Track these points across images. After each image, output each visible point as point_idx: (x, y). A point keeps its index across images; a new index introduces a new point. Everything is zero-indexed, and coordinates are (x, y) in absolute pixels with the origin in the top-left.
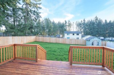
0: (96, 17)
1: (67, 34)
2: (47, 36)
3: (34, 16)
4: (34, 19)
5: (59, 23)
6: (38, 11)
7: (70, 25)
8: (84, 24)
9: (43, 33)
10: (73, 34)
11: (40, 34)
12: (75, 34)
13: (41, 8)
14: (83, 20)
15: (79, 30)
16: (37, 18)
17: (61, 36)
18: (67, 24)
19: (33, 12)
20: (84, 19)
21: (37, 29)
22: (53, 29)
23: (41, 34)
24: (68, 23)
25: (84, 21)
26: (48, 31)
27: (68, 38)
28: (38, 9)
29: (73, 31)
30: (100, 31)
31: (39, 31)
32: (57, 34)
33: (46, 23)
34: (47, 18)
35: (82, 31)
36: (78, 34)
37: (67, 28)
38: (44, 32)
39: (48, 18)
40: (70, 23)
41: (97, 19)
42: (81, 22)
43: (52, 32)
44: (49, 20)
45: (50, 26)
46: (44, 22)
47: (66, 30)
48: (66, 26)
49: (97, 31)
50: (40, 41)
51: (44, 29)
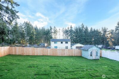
0: (82, 24)
1: (54, 42)
2: (28, 45)
3: (7, 15)
4: (7, 19)
5: (43, 29)
6: (13, 9)
7: (55, 32)
8: (71, 31)
9: (21, 42)
10: (62, 43)
11: (17, 43)
12: (63, 42)
13: (19, 5)
14: (69, 27)
15: (66, 37)
16: (11, 19)
17: (46, 45)
18: (53, 31)
19: (5, 9)
20: (71, 26)
21: (13, 36)
22: (36, 35)
23: (20, 43)
24: (53, 29)
25: (71, 27)
26: (29, 39)
27: (56, 47)
28: (13, 6)
29: (59, 38)
30: (87, 39)
31: (17, 39)
32: (41, 42)
33: (26, 28)
34: (27, 22)
35: (69, 38)
36: (67, 43)
37: (53, 35)
38: (24, 41)
39: (29, 22)
40: (55, 29)
41: (83, 27)
42: (67, 29)
43: (34, 40)
44: (31, 25)
45: (31, 32)
46: (23, 27)
47: (52, 38)
48: (51, 32)
49: (84, 39)
50: (17, 54)
51: (24, 36)
